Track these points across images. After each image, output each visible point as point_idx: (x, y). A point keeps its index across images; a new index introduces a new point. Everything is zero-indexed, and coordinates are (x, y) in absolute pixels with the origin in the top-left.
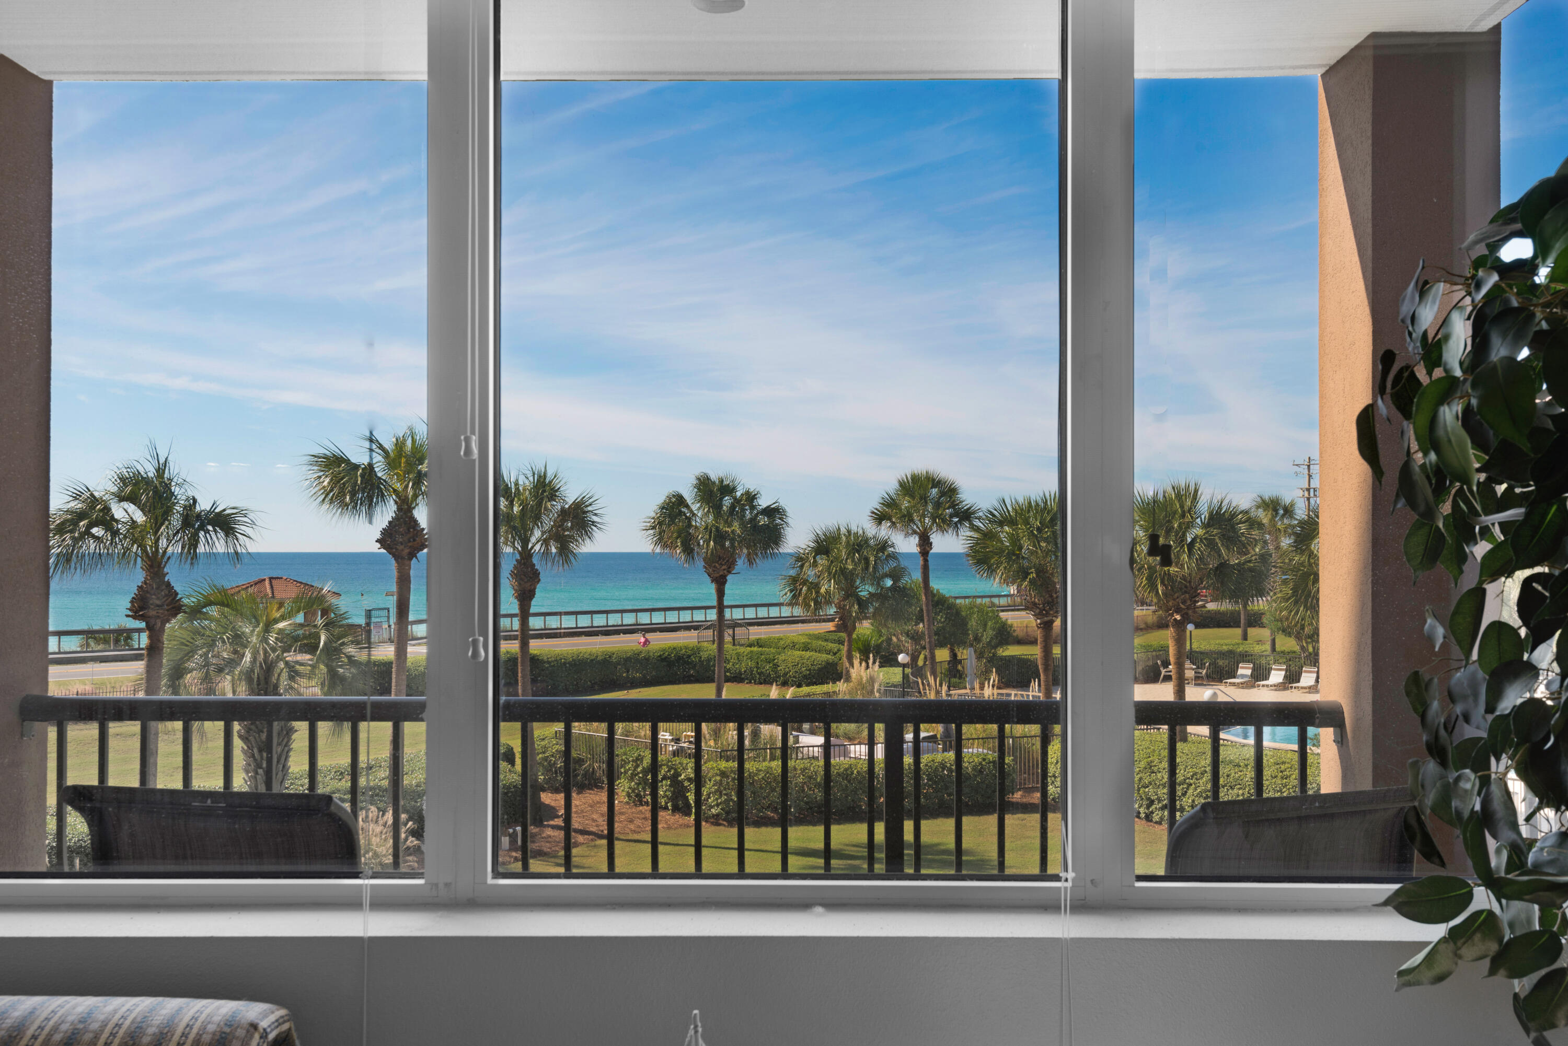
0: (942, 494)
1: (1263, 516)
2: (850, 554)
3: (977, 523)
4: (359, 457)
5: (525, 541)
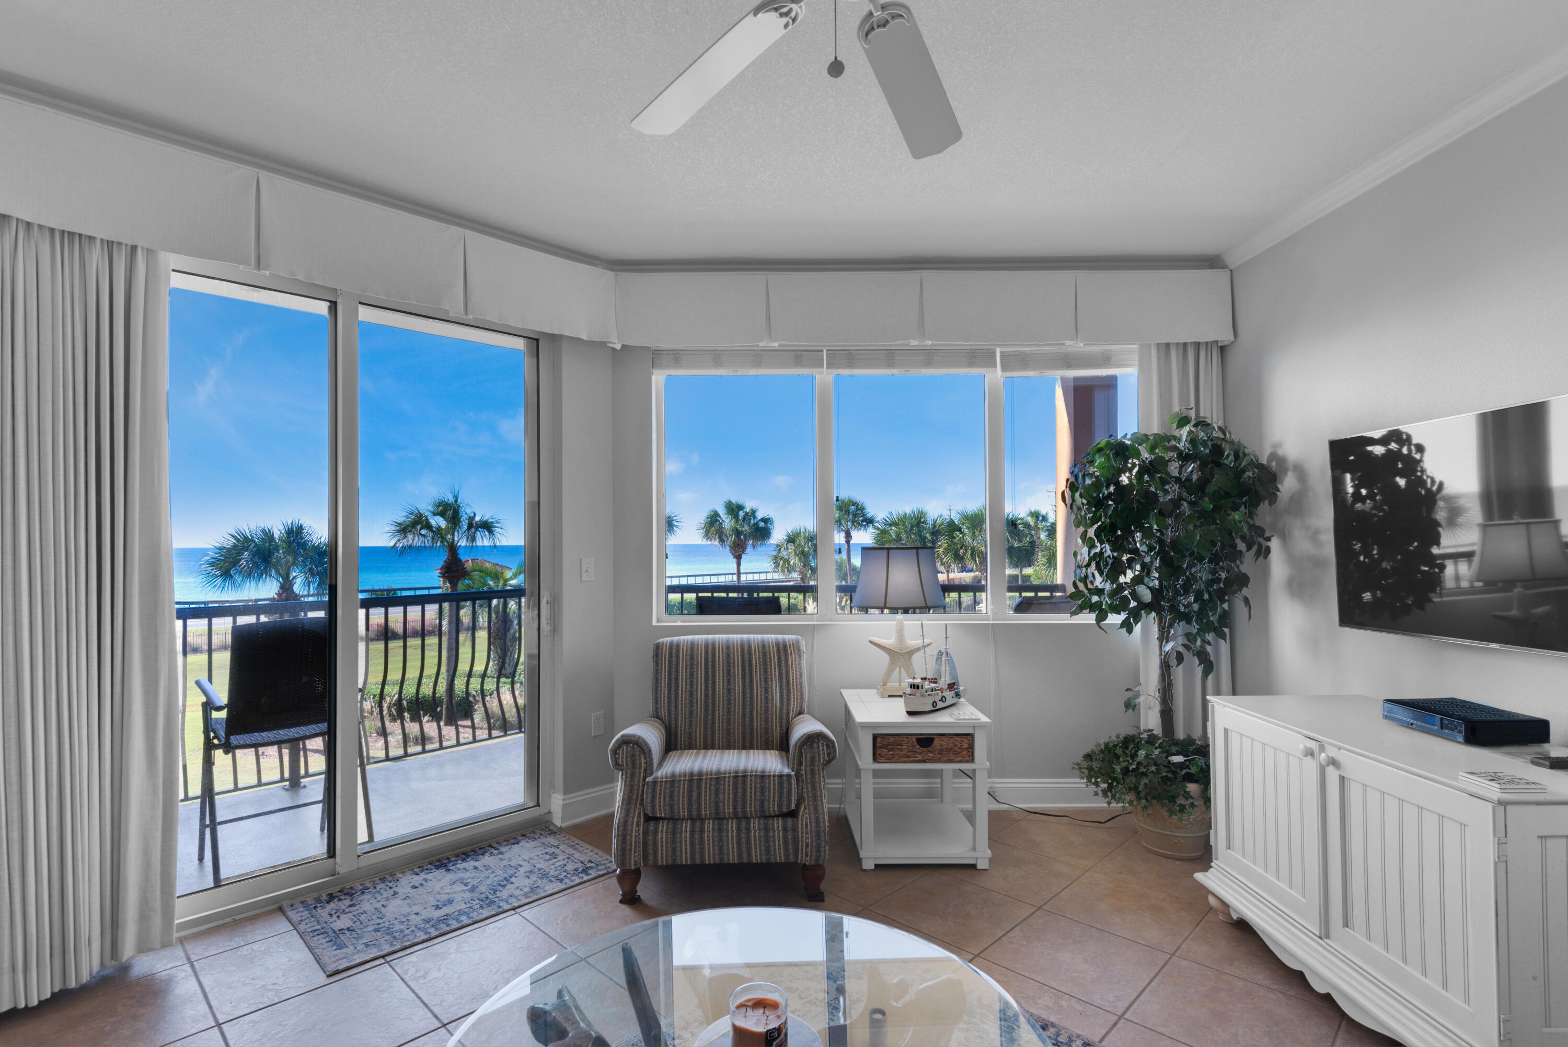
0: (857, 509)
1: (1031, 521)
2: (807, 543)
3: (877, 525)
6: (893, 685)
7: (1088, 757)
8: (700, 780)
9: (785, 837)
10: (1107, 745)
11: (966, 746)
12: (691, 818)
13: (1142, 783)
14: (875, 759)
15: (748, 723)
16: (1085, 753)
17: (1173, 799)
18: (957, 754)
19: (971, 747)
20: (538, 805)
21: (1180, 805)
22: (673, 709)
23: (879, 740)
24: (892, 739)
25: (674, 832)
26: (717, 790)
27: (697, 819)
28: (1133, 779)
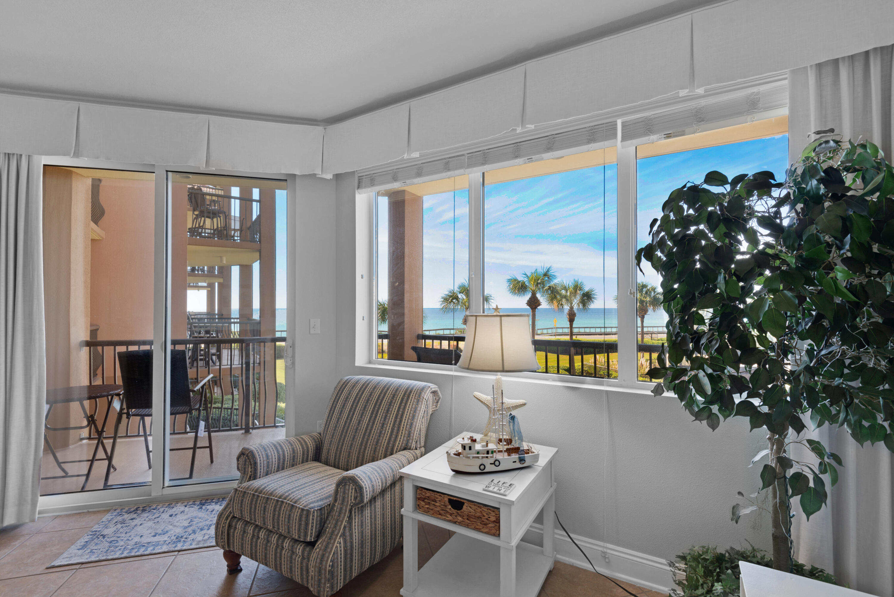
4: (520, 278)
5: (572, 304)
11: (493, 520)
14: (415, 509)
18: (484, 524)
19: (498, 521)
23: (419, 492)
24: (428, 494)
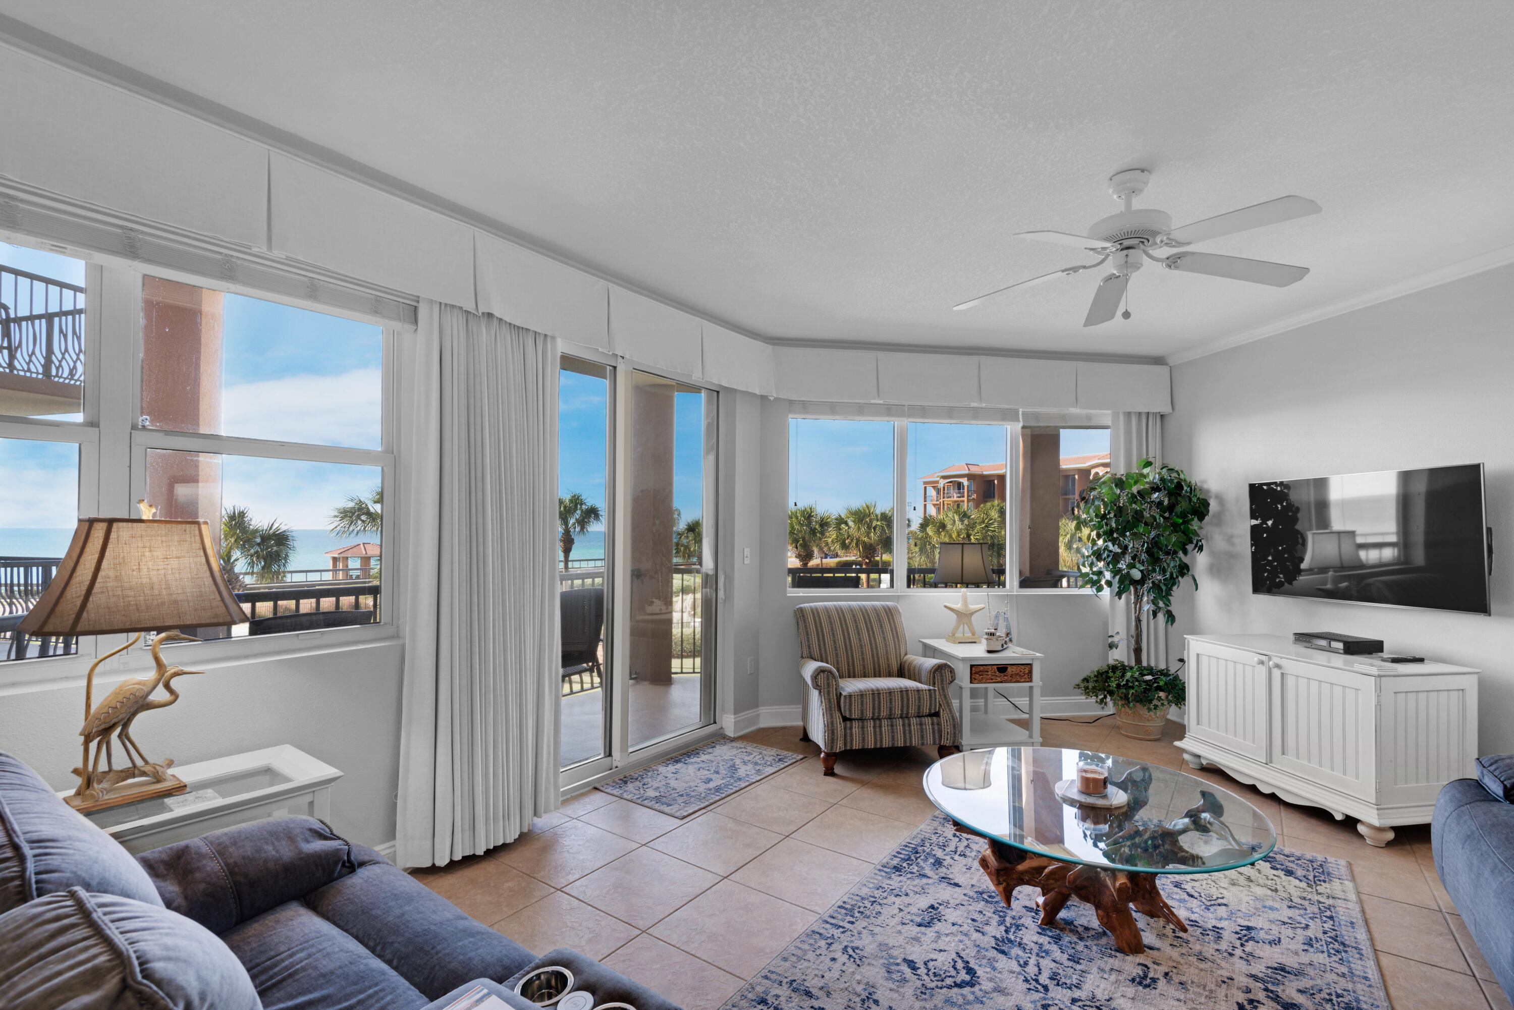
6: (959, 635)
7: (1086, 680)
8: (879, 694)
9: (933, 729)
10: (1098, 672)
11: (1027, 672)
12: (873, 719)
13: (1131, 693)
14: (971, 682)
15: (876, 661)
16: (1082, 678)
17: (1150, 701)
18: (1021, 677)
19: (1030, 672)
20: (715, 723)
21: (1155, 705)
22: (823, 652)
23: (973, 669)
24: (982, 668)
25: (863, 728)
26: (891, 700)
27: (876, 719)
28: (1124, 691)
